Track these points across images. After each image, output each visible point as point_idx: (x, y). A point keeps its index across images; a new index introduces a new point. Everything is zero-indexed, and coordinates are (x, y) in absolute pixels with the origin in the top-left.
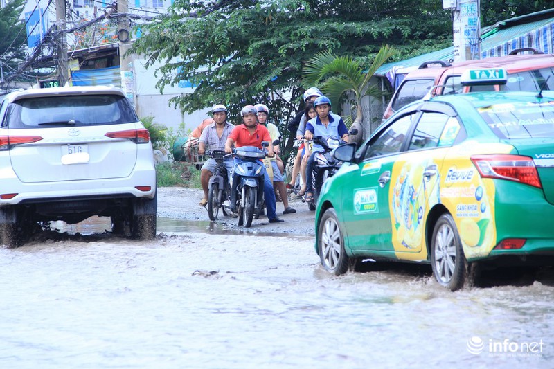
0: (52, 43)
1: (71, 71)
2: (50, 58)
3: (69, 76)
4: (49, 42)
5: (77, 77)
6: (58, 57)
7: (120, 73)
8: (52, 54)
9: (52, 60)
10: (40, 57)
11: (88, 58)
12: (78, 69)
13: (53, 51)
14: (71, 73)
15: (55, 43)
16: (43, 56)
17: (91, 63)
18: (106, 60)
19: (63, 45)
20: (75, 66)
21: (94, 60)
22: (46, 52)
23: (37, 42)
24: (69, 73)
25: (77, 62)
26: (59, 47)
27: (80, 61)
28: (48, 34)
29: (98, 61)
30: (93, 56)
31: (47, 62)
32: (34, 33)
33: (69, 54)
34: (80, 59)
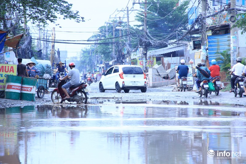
0: (199, 22)
1: (208, 36)
2: (198, 30)
3: (207, 38)
4: (198, 22)
5: (210, 39)
6: (201, 29)
7: (230, 37)
8: (199, 28)
9: (199, 30)
10: (193, 29)
11: (216, 30)
12: (211, 35)
13: (200, 26)
14: (208, 37)
15: (200, 22)
16: (194, 29)
17: (218, 32)
18: (225, 30)
19: (204, 24)
20: (210, 33)
21: (219, 30)
22: (196, 27)
23: (192, 22)
24: (207, 36)
25: (211, 31)
26: (202, 24)
27: (212, 31)
28: (198, 19)
29: (221, 31)
30: (219, 29)
31: (197, 31)
32: (191, 18)
33: (207, 28)
34: (212, 30)
